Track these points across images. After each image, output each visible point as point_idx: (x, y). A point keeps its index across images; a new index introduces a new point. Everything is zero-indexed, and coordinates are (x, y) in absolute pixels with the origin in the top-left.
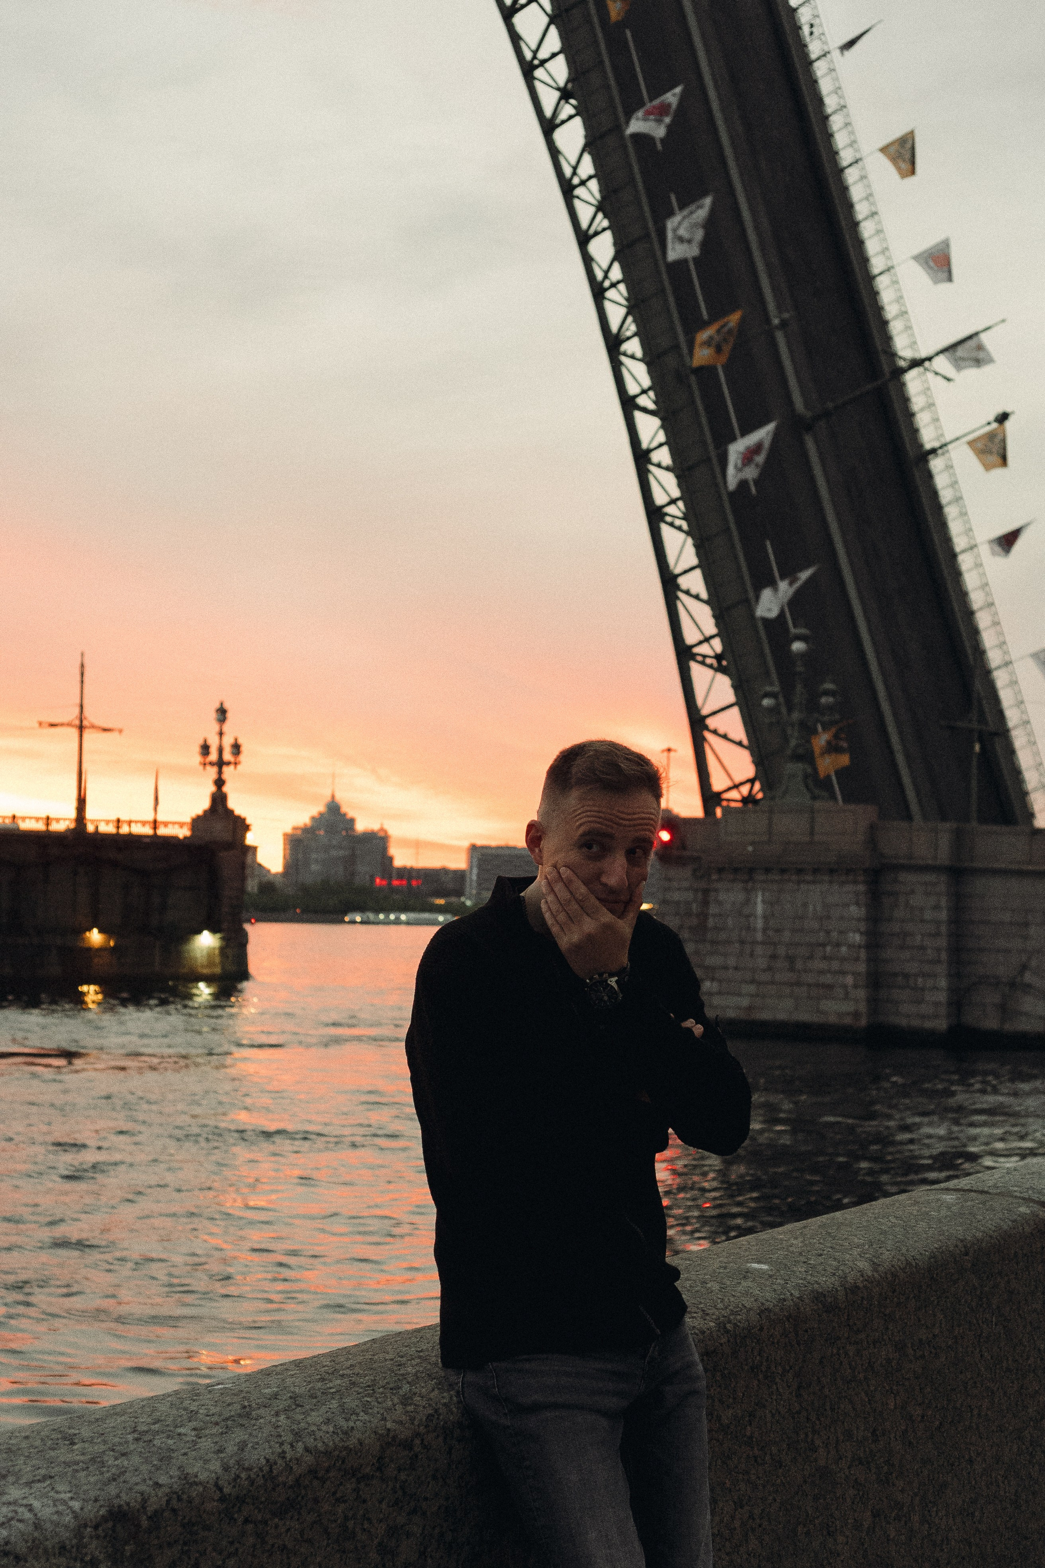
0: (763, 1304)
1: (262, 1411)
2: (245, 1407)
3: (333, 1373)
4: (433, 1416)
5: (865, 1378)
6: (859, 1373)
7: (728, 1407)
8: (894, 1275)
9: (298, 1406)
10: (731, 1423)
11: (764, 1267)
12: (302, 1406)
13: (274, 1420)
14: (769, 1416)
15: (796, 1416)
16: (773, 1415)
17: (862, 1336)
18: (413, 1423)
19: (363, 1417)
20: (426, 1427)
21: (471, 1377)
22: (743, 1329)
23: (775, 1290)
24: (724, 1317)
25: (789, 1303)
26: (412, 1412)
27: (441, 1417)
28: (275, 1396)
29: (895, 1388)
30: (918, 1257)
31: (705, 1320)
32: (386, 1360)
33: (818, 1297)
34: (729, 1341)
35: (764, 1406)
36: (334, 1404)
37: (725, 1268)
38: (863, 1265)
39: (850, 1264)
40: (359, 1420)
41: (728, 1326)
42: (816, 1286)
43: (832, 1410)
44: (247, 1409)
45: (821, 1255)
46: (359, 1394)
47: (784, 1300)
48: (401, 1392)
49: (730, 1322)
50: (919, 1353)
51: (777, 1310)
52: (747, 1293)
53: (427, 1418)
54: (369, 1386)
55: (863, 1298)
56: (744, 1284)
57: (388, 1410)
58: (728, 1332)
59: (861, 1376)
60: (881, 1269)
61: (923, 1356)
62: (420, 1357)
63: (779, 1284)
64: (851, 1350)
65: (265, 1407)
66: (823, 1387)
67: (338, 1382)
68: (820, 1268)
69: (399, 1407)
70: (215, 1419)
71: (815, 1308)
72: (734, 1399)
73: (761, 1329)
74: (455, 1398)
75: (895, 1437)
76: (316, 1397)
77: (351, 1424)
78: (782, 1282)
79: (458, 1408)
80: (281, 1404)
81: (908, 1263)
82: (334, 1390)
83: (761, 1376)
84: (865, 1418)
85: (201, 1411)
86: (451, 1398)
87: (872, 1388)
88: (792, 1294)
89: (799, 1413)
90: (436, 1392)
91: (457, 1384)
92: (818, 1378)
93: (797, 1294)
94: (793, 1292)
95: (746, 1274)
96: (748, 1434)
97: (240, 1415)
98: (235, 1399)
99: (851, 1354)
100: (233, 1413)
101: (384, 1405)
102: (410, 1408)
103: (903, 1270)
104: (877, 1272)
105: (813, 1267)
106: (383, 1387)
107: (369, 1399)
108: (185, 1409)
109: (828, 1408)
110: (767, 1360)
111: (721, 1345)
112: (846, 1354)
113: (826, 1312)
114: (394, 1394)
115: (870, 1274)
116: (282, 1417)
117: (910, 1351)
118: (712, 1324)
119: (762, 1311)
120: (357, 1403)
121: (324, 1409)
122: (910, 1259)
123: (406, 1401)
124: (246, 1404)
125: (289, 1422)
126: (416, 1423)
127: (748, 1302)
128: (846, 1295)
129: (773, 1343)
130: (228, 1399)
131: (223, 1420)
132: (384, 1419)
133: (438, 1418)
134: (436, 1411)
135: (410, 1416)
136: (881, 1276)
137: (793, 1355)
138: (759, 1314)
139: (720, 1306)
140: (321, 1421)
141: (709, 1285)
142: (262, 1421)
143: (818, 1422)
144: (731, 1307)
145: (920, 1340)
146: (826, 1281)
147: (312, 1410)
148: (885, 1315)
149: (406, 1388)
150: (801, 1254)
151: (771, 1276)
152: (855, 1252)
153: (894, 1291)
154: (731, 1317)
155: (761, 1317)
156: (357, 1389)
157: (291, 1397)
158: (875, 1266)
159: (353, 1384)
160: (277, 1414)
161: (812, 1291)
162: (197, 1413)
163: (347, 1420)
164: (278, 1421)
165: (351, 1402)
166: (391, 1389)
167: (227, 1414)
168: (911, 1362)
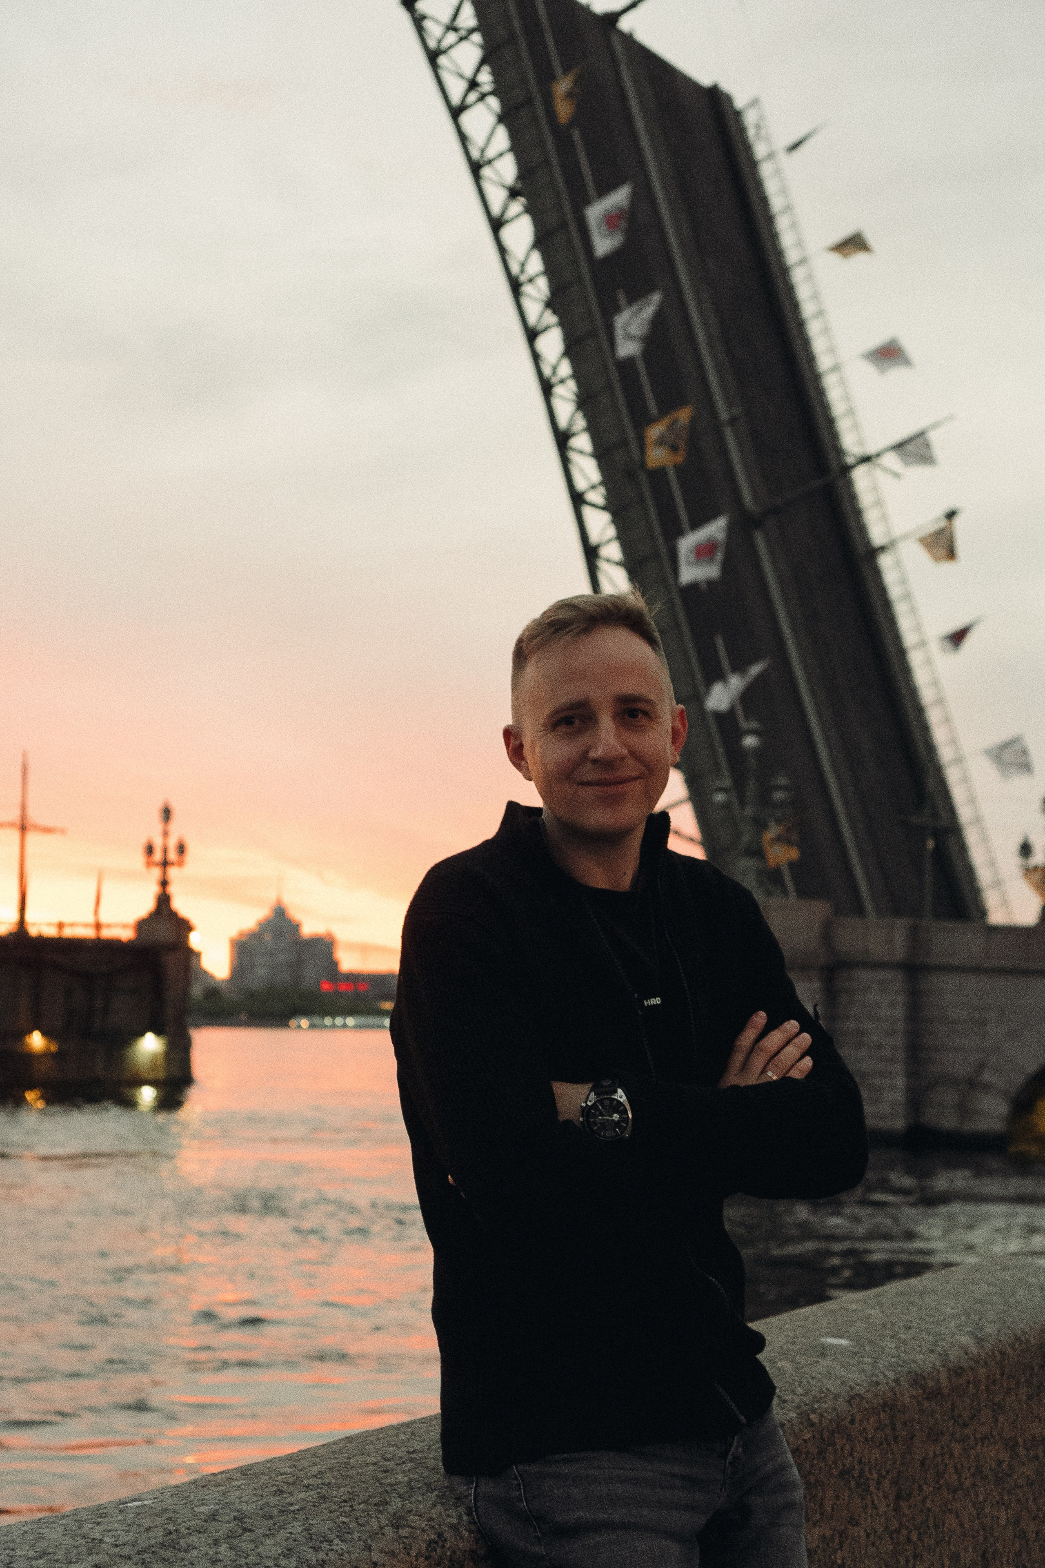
0: (852, 1388)
1: (195, 1539)
2: (170, 1533)
3: (294, 1483)
4: (436, 1543)
5: (974, 1485)
6: (966, 1479)
7: (815, 1525)
8: (1003, 1353)
9: (245, 1530)
10: (818, 1546)
11: (844, 1342)
12: (250, 1531)
13: (211, 1552)
14: (863, 1534)
15: (895, 1536)
16: (868, 1535)
17: (968, 1431)
18: (408, 1554)
19: (338, 1545)
20: (427, 1558)
21: (488, 1487)
22: (831, 1420)
23: (863, 1371)
24: (807, 1405)
25: (883, 1388)
26: (406, 1537)
27: (448, 1545)
28: (213, 1517)
29: (1006, 1497)
30: (1027, 1329)
31: (783, 1408)
32: (367, 1465)
33: (917, 1380)
34: (814, 1437)
35: (858, 1524)
36: (297, 1528)
37: (794, 1343)
38: (965, 1340)
39: (949, 1339)
40: (332, 1550)
41: (813, 1417)
42: (914, 1367)
43: (936, 1526)
44: (174, 1536)
45: (910, 1328)
46: (331, 1512)
47: (878, 1383)
48: (391, 1509)
49: (814, 1411)
50: (1032, 1453)
51: (869, 1395)
52: (829, 1375)
53: (429, 1545)
54: (345, 1501)
55: (968, 1382)
56: (824, 1362)
57: (374, 1535)
58: (812, 1424)
59: (968, 1483)
60: (986, 1344)
61: (1037, 1457)
62: (412, 1460)
63: (868, 1364)
64: (957, 1448)
65: (200, 1532)
66: (926, 1498)
67: (302, 1495)
68: (914, 1344)
69: (388, 1530)
70: (127, 1551)
71: (914, 1393)
72: (822, 1514)
73: (852, 1422)
74: (465, 1517)
75: (1007, 1561)
76: (271, 1517)
77: (321, 1555)
78: (870, 1361)
79: (470, 1531)
80: (224, 1528)
81: (1018, 1339)
82: (297, 1507)
83: (853, 1484)
84: (974, 1537)
85: (107, 1539)
86: (460, 1517)
87: (981, 1498)
88: (885, 1376)
89: (898, 1531)
90: (439, 1508)
91: (466, 1497)
92: (920, 1486)
93: (891, 1375)
94: (886, 1373)
95: (823, 1351)
96: (839, 1561)
97: (162, 1545)
98: (158, 1521)
99: (956, 1454)
100: (153, 1542)
101: (367, 1528)
102: (404, 1532)
103: (1012, 1346)
104: (982, 1347)
105: (904, 1342)
106: (365, 1502)
107: (345, 1520)
108: (84, 1537)
109: (931, 1525)
110: (860, 1462)
111: (805, 1441)
112: (952, 1455)
113: (927, 1399)
114: (381, 1512)
115: (975, 1351)
116: (223, 1547)
117: (1022, 1451)
118: (793, 1415)
119: (852, 1398)
120: (330, 1524)
121: (283, 1534)
122: (1019, 1333)
123: (397, 1522)
124: (172, 1527)
125: (232, 1555)
126: (413, 1553)
127: (833, 1385)
128: (949, 1378)
129: (866, 1440)
130: (146, 1522)
131: (139, 1553)
132: (369, 1549)
133: (443, 1546)
134: (440, 1535)
135: (404, 1543)
136: (987, 1353)
137: (890, 1455)
138: (849, 1402)
139: (800, 1391)
140: (280, 1551)
141: (779, 1365)
142: (194, 1553)
143: (920, 1544)
144: (813, 1393)
145: (1034, 1437)
146: (925, 1361)
147: (266, 1536)
148: (994, 1404)
149: (396, 1504)
150: (884, 1326)
151: (855, 1354)
152: (952, 1324)
153: (1003, 1374)
154: (816, 1406)
155: (851, 1405)
156: (328, 1505)
157: (235, 1518)
158: (980, 1341)
159: (324, 1498)
160: (216, 1543)
161: (909, 1372)
162: (101, 1541)
163: (316, 1549)
164: (217, 1553)
165: (321, 1525)
166: (376, 1505)
167: (142, 1543)
168: (1023, 1464)
